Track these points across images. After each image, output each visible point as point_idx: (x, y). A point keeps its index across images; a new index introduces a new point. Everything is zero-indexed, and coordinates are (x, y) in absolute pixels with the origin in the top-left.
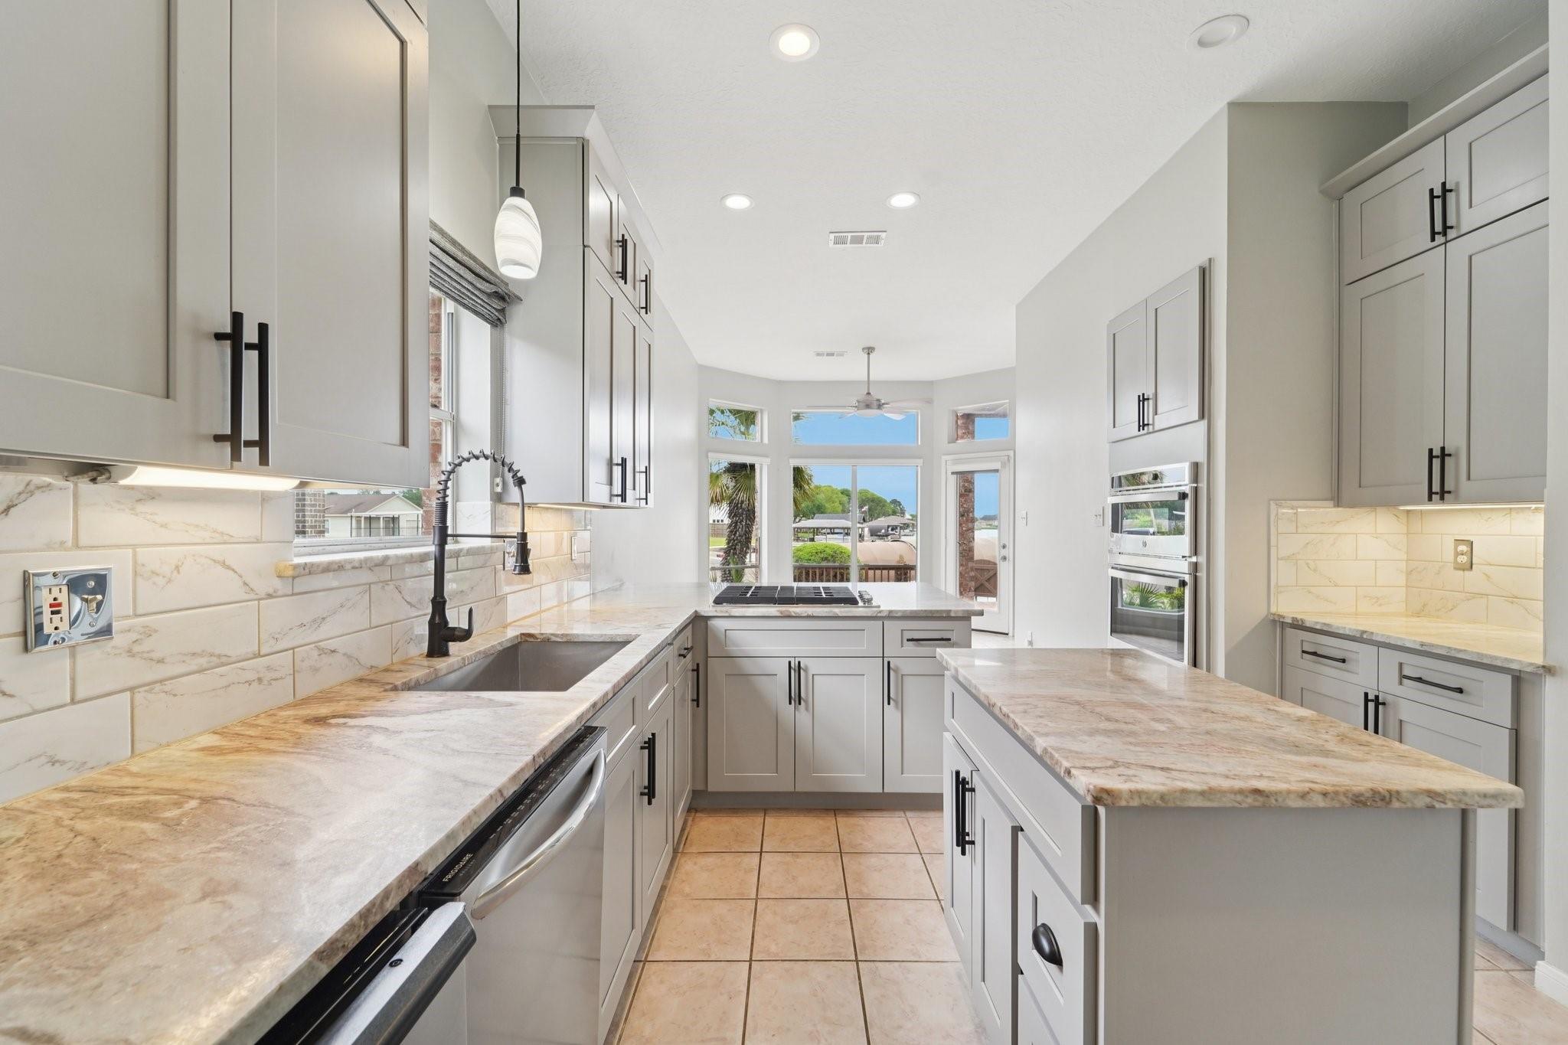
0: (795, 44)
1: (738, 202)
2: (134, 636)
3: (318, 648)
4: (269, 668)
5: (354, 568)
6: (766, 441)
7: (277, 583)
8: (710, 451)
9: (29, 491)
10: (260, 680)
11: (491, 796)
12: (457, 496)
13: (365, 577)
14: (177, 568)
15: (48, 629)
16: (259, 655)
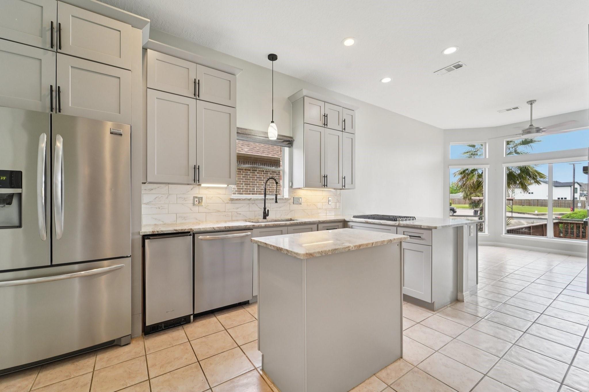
0: (349, 42)
1: (386, 80)
2: (206, 206)
3: (237, 213)
4: (227, 214)
5: (243, 200)
6: (487, 157)
7: (229, 201)
8: (450, 165)
9: (194, 187)
10: (225, 216)
11: (211, 228)
12: (284, 187)
13: (248, 202)
14: (212, 198)
15: (195, 203)
16: (225, 212)
